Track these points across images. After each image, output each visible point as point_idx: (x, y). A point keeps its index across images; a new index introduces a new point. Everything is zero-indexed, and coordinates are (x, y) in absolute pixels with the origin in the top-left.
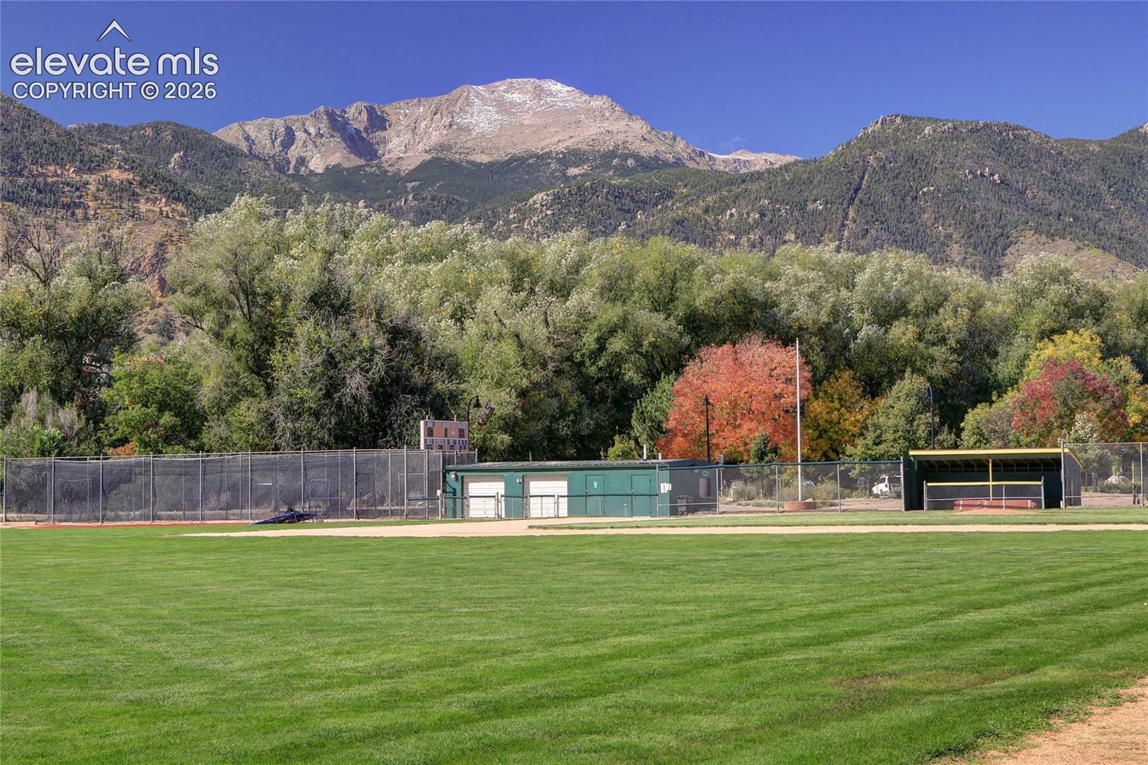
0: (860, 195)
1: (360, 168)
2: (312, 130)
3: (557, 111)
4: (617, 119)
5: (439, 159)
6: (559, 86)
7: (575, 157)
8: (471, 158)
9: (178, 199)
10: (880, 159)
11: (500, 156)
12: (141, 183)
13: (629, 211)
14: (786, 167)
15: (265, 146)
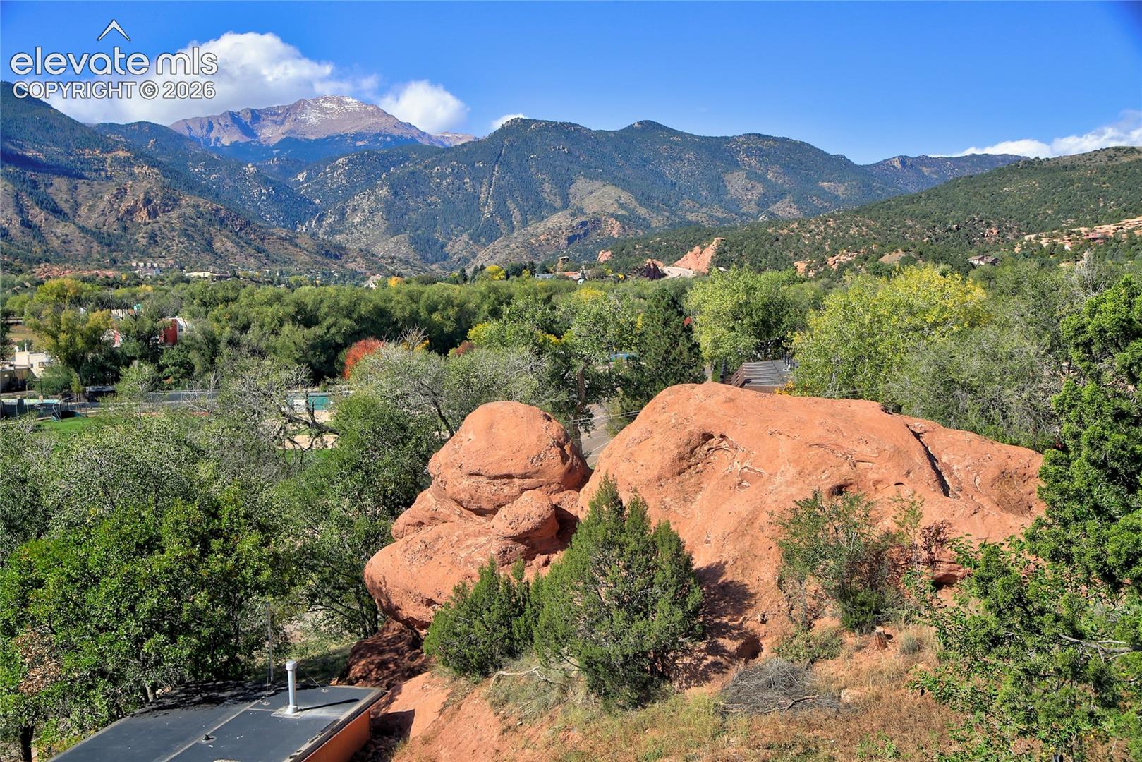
0: (501, 159)
1: (248, 142)
2: (222, 123)
3: (351, 112)
4: (381, 116)
5: (290, 138)
6: (351, 100)
7: (359, 136)
8: (306, 137)
9: (154, 166)
10: (510, 141)
11: (323, 136)
12: (134, 158)
13: (387, 167)
14: (464, 145)
15: (198, 132)
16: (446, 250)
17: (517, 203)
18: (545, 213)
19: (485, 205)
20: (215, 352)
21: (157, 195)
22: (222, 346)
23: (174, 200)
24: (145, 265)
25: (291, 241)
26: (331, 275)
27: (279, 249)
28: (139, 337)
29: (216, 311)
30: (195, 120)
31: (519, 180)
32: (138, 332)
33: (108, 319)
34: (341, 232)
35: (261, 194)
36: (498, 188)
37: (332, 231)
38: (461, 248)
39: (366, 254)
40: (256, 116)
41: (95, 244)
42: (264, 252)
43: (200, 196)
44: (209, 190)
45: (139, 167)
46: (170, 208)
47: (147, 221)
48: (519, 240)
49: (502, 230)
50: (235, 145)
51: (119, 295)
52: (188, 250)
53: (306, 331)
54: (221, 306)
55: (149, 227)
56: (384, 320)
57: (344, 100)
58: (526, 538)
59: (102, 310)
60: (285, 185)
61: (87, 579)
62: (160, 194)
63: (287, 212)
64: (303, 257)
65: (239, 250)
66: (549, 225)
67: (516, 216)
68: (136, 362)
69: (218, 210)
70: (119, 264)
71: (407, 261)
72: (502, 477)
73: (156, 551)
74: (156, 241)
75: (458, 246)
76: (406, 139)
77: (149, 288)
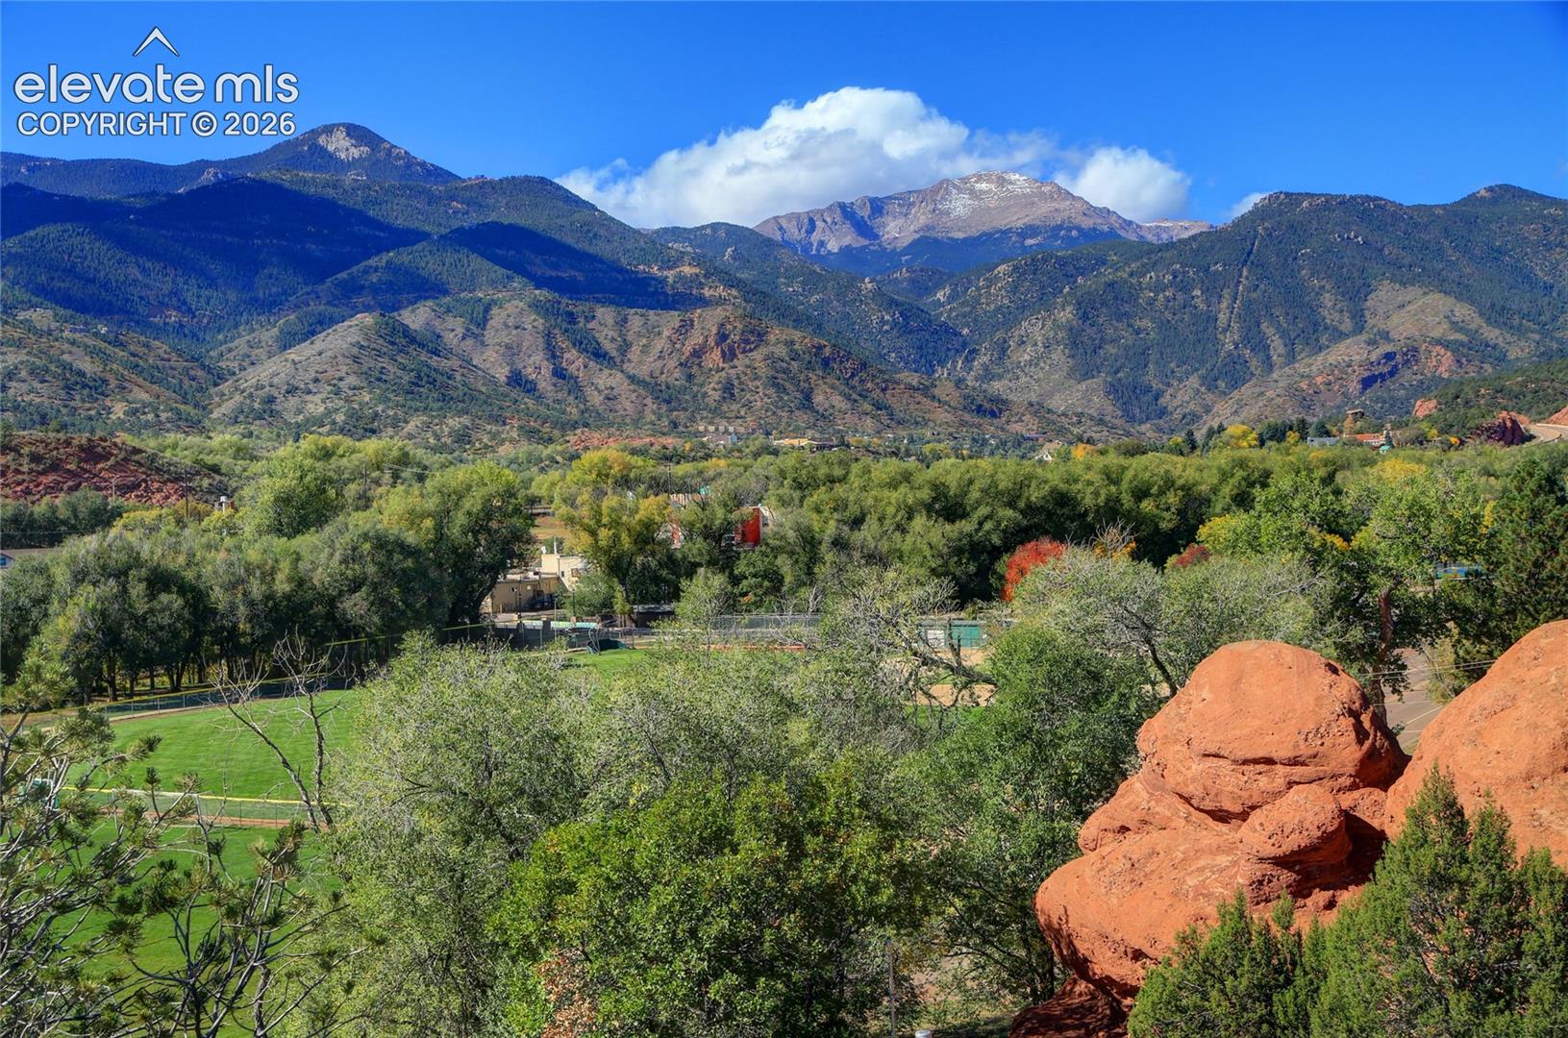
0: (1252, 257)
1: (865, 247)
2: (829, 220)
3: (1017, 195)
4: (1064, 200)
5: (926, 237)
6: (1017, 176)
7: (1030, 231)
8: (950, 235)
9: (732, 286)
10: (1266, 229)
11: (974, 232)
12: (705, 275)
13: (1072, 276)
14: (1194, 238)
15: (794, 233)
16: (1162, 401)
17: (1279, 326)
18: (1323, 340)
19: (1225, 331)
20: (814, 559)
21: (735, 327)
22: (823, 548)
23: (759, 335)
24: (717, 429)
25: (925, 390)
26: (985, 442)
27: (908, 404)
28: (708, 534)
29: (815, 496)
30: (790, 217)
31: (1283, 290)
32: (705, 526)
33: (665, 508)
34: (1000, 377)
35: (883, 322)
36: (1248, 305)
37: (988, 375)
38: (1187, 398)
39: (1038, 409)
40: (878, 206)
41: (649, 401)
42: (886, 408)
43: (795, 327)
44: (809, 318)
45: (711, 287)
46: (752, 346)
47: (721, 365)
48: (1280, 384)
49: (1253, 369)
50: (846, 251)
51: (680, 474)
52: (776, 407)
53: (948, 527)
54: (823, 489)
55: (723, 374)
56: (1066, 511)
57: (1007, 177)
58: (1295, 863)
59: (656, 495)
60: (919, 309)
61: (632, 886)
62: (740, 326)
63: (920, 348)
64: (942, 416)
65: (849, 406)
66: (1331, 359)
67: (1277, 346)
68: (701, 571)
69: (820, 348)
70: (681, 429)
71: (1101, 420)
72: (1256, 761)
73: (727, 850)
74: (733, 395)
75: (1182, 396)
76: (1102, 233)
77: (722, 463)
